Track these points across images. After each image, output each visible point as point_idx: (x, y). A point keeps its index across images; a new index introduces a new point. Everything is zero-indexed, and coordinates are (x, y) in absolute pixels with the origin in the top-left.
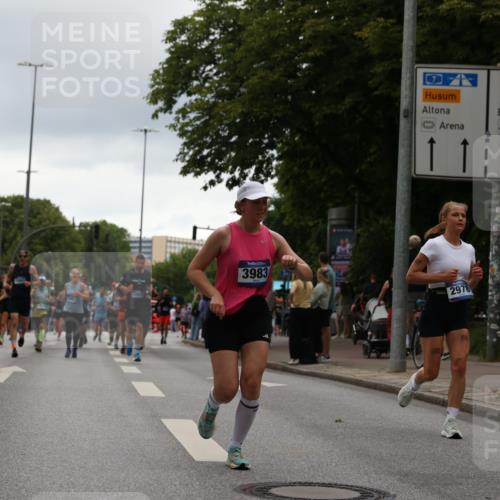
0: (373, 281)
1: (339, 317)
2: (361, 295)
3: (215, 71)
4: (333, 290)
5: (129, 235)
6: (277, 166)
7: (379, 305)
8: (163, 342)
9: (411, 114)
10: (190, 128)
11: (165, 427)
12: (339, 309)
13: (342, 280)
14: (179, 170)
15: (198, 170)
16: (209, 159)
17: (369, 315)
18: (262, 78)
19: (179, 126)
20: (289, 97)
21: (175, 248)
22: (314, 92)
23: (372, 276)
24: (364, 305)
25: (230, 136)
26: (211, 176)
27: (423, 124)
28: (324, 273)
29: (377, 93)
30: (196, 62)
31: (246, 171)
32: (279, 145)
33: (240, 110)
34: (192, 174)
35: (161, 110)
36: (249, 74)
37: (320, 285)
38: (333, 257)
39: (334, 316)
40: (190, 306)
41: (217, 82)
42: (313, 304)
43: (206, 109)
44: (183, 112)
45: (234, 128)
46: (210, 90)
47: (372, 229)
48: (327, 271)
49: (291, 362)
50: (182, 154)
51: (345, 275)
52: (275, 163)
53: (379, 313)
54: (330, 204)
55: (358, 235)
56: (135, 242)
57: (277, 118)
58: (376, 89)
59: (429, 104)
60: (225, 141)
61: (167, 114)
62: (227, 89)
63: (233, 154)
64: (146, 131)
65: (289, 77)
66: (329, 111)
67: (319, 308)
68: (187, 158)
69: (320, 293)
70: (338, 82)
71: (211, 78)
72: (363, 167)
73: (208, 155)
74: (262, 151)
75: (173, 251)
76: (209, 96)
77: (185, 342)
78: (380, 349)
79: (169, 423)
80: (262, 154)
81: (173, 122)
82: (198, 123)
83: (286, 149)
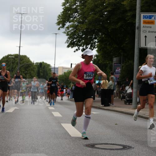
0: (127, 81)
1: (117, 92)
2: (124, 85)
3: (78, 15)
4: (114, 83)
5: (51, 66)
6: (97, 45)
7: (129, 88)
8: (62, 99)
9: (139, 28)
10: (70, 33)
11: (62, 126)
12: (117, 89)
13: (118, 80)
14: (67, 46)
15: (72, 46)
16: (76, 43)
17: (126, 91)
18: (92, 17)
19: (66, 32)
20: (101, 23)
21: (65, 70)
22: (109, 21)
23: (127, 79)
24: (125, 88)
25: (82, 35)
26: (77, 48)
27: (143, 31)
28: (112, 78)
29: (128, 21)
30: (72, 12)
31: (87, 46)
32: (98, 38)
33: (85, 27)
34: (71, 47)
35: (61, 27)
36: (88, 16)
37: (111, 82)
38: (115, 73)
39: (115, 91)
40: (70, 88)
41: (78, 18)
42: (108, 88)
43: (75, 27)
44: (68, 28)
45: (84, 33)
46: (76, 21)
47: (127, 64)
48: (113, 77)
49: (101, 106)
50: (68, 41)
51: (118, 79)
52: (96, 44)
53: (129, 91)
54: (114, 57)
55: (123, 66)
56: (53, 68)
57: (97, 29)
58: (128, 20)
59: (145, 25)
60: (81, 37)
61: (63, 28)
62: (82, 20)
63: (83, 41)
64: (56, 34)
65: (101, 17)
66: (113, 27)
67: (110, 89)
68: (69, 42)
69: (111, 84)
70: (116, 18)
71: (76, 17)
72: (124, 45)
73: (76, 41)
74: (92, 40)
75: (65, 71)
76: (76, 23)
77: (68, 100)
78: (129, 102)
79: (63, 125)
80: (92, 41)
81: (65, 31)
82: (72, 31)
83: (100, 39)
